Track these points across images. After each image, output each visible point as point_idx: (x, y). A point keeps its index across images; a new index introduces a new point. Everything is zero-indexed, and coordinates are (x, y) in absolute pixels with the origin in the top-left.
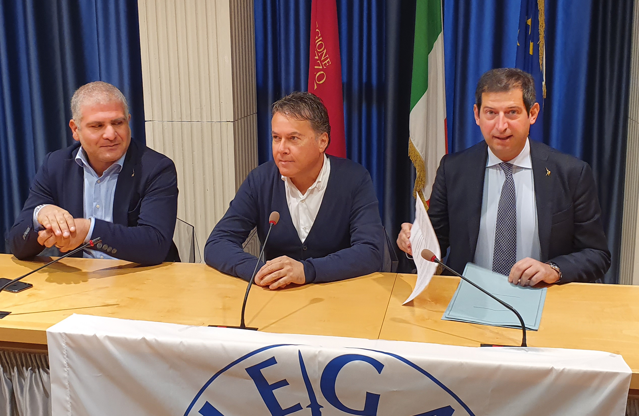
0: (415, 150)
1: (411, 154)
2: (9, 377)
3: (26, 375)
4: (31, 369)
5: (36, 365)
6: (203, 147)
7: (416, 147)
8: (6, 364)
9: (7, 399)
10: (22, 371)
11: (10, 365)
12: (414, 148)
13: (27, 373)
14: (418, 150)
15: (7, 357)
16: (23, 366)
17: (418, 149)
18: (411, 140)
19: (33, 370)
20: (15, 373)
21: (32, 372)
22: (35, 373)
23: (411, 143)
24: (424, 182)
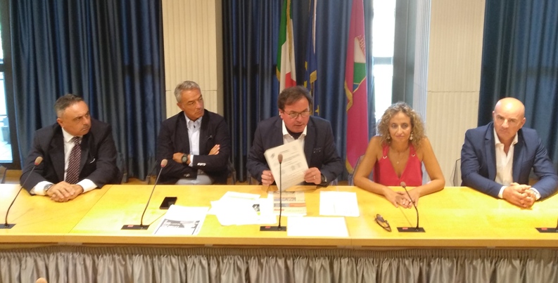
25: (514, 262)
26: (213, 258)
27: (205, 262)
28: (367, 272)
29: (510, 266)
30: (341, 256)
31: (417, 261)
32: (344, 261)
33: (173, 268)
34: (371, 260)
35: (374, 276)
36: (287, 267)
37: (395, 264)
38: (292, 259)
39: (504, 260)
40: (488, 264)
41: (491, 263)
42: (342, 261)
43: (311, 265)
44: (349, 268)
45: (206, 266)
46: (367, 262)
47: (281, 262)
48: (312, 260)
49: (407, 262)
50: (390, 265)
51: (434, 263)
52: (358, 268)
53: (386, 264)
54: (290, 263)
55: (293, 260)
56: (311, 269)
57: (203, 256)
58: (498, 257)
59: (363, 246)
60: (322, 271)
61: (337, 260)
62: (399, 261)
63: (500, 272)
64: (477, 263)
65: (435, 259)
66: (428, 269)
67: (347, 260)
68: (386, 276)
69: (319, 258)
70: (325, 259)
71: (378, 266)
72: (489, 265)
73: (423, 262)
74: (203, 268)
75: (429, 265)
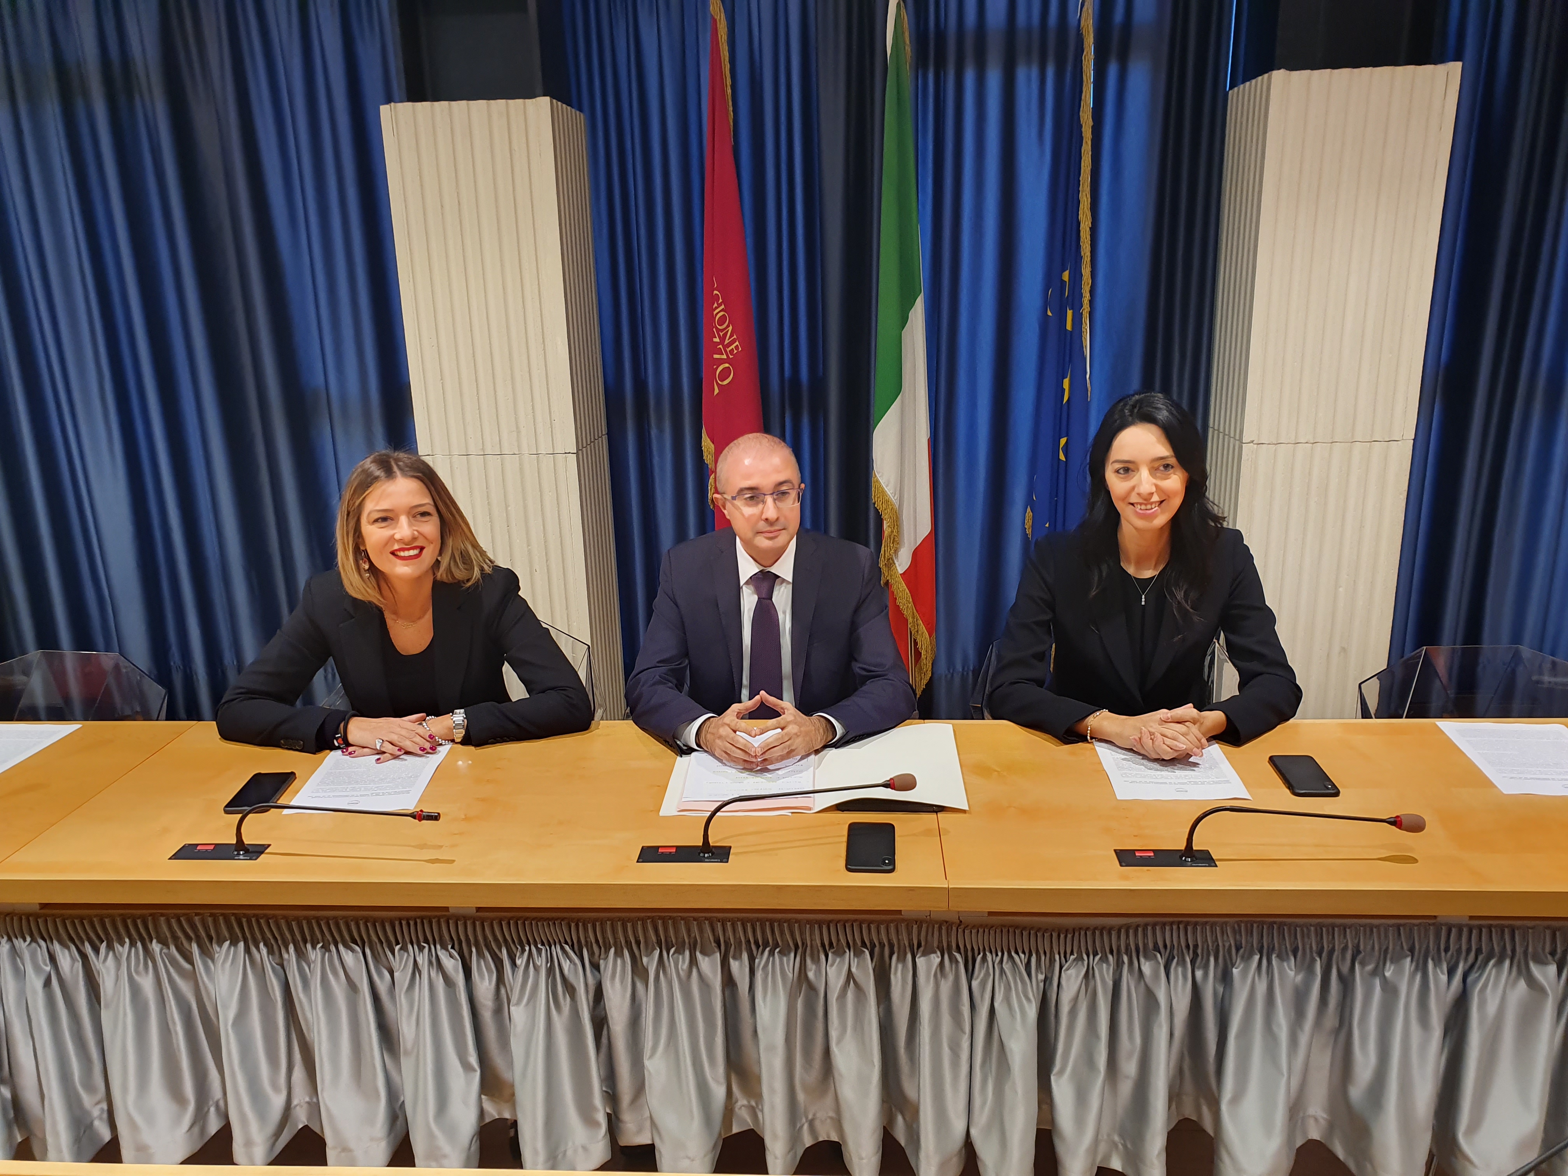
0: (883, 492)
1: (878, 498)
2: (278, 961)
3: (313, 958)
4: (322, 947)
5: (330, 939)
6: (524, 499)
7: (884, 487)
8: (273, 941)
9: (276, 1001)
10: (305, 951)
11: (280, 942)
12: (883, 488)
13: (314, 954)
14: (889, 493)
15: (274, 929)
16: (305, 942)
17: (889, 490)
18: (876, 476)
19: (326, 948)
20: (290, 956)
21: (323, 950)
22: (330, 951)
23: (877, 481)
24: (898, 543)
25: (1535, 969)
26: (480, 954)
27: (451, 964)
28: (1007, 999)
29: (1522, 984)
30: (917, 948)
31: (1182, 962)
32: (928, 964)
33: (352, 986)
34: (1020, 960)
35: (1032, 1012)
36: (729, 982)
37: (1104, 973)
38: (745, 956)
39: (1500, 962)
40: (1438, 976)
41: (1451, 973)
42: (921, 961)
43: (811, 975)
44: (946, 987)
45: (460, 979)
46: (1007, 966)
47: (709, 965)
48: (815, 960)
49: (1147, 967)
50: (1088, 976)
51: (1245, 973)
52: (975, 984)
53: (1072, 972)
54: (739, 968)
55: (752, 959)
56: (812, 988)
57: (444, 947)
58: (1479, 951)
59: (990, 914)
60: (850, 995)
61: (902, 959)
62: (1119, 964)
63: (1483, 1003)
64: (1399, 972)
65: (1247, 958)
66: (1221, 990)
67: (936, 959)
68: (1073, 1012)
69: (840, 953)
70: (858, 954)
71: (1047, 980)
72: (1444, 978)
73: (1206, 967)
74: (449, 982)
75: (1226, 978)
